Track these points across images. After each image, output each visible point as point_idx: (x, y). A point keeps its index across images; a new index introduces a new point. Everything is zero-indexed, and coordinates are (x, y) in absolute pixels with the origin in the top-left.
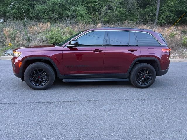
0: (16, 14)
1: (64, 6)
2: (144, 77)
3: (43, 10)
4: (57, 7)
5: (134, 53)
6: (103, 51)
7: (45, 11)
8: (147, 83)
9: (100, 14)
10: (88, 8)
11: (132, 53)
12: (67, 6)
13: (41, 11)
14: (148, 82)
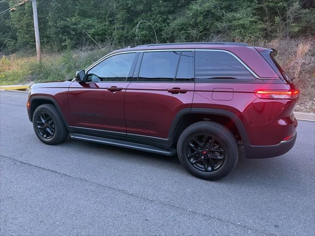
0: (146, 36)
1: (213, 15)
2: (205, 152)
3: (179, 26)
4: (200, 19)
5: (179, 96)
6: (123, 90)
7: (183, 28)
8: (213, 170)
9: (284, 20)
10: (260, 12)
11: (174, 96)
12: (219, 13)
13: (176, 28)
14: (215, 169)
